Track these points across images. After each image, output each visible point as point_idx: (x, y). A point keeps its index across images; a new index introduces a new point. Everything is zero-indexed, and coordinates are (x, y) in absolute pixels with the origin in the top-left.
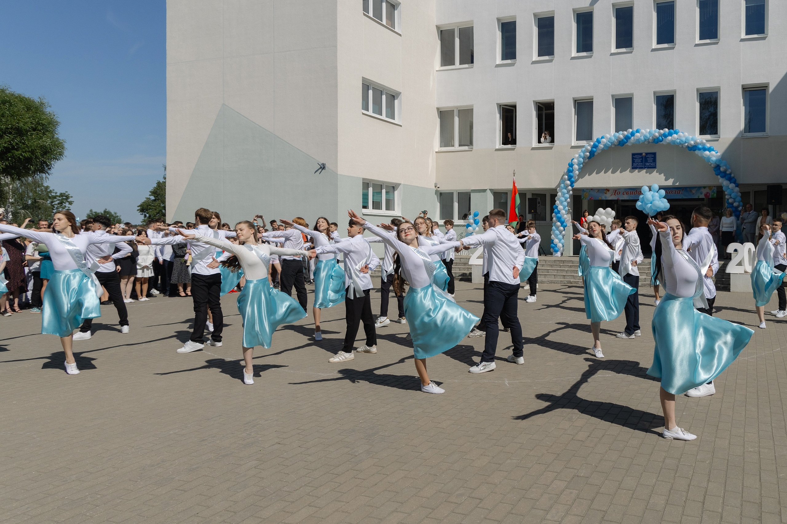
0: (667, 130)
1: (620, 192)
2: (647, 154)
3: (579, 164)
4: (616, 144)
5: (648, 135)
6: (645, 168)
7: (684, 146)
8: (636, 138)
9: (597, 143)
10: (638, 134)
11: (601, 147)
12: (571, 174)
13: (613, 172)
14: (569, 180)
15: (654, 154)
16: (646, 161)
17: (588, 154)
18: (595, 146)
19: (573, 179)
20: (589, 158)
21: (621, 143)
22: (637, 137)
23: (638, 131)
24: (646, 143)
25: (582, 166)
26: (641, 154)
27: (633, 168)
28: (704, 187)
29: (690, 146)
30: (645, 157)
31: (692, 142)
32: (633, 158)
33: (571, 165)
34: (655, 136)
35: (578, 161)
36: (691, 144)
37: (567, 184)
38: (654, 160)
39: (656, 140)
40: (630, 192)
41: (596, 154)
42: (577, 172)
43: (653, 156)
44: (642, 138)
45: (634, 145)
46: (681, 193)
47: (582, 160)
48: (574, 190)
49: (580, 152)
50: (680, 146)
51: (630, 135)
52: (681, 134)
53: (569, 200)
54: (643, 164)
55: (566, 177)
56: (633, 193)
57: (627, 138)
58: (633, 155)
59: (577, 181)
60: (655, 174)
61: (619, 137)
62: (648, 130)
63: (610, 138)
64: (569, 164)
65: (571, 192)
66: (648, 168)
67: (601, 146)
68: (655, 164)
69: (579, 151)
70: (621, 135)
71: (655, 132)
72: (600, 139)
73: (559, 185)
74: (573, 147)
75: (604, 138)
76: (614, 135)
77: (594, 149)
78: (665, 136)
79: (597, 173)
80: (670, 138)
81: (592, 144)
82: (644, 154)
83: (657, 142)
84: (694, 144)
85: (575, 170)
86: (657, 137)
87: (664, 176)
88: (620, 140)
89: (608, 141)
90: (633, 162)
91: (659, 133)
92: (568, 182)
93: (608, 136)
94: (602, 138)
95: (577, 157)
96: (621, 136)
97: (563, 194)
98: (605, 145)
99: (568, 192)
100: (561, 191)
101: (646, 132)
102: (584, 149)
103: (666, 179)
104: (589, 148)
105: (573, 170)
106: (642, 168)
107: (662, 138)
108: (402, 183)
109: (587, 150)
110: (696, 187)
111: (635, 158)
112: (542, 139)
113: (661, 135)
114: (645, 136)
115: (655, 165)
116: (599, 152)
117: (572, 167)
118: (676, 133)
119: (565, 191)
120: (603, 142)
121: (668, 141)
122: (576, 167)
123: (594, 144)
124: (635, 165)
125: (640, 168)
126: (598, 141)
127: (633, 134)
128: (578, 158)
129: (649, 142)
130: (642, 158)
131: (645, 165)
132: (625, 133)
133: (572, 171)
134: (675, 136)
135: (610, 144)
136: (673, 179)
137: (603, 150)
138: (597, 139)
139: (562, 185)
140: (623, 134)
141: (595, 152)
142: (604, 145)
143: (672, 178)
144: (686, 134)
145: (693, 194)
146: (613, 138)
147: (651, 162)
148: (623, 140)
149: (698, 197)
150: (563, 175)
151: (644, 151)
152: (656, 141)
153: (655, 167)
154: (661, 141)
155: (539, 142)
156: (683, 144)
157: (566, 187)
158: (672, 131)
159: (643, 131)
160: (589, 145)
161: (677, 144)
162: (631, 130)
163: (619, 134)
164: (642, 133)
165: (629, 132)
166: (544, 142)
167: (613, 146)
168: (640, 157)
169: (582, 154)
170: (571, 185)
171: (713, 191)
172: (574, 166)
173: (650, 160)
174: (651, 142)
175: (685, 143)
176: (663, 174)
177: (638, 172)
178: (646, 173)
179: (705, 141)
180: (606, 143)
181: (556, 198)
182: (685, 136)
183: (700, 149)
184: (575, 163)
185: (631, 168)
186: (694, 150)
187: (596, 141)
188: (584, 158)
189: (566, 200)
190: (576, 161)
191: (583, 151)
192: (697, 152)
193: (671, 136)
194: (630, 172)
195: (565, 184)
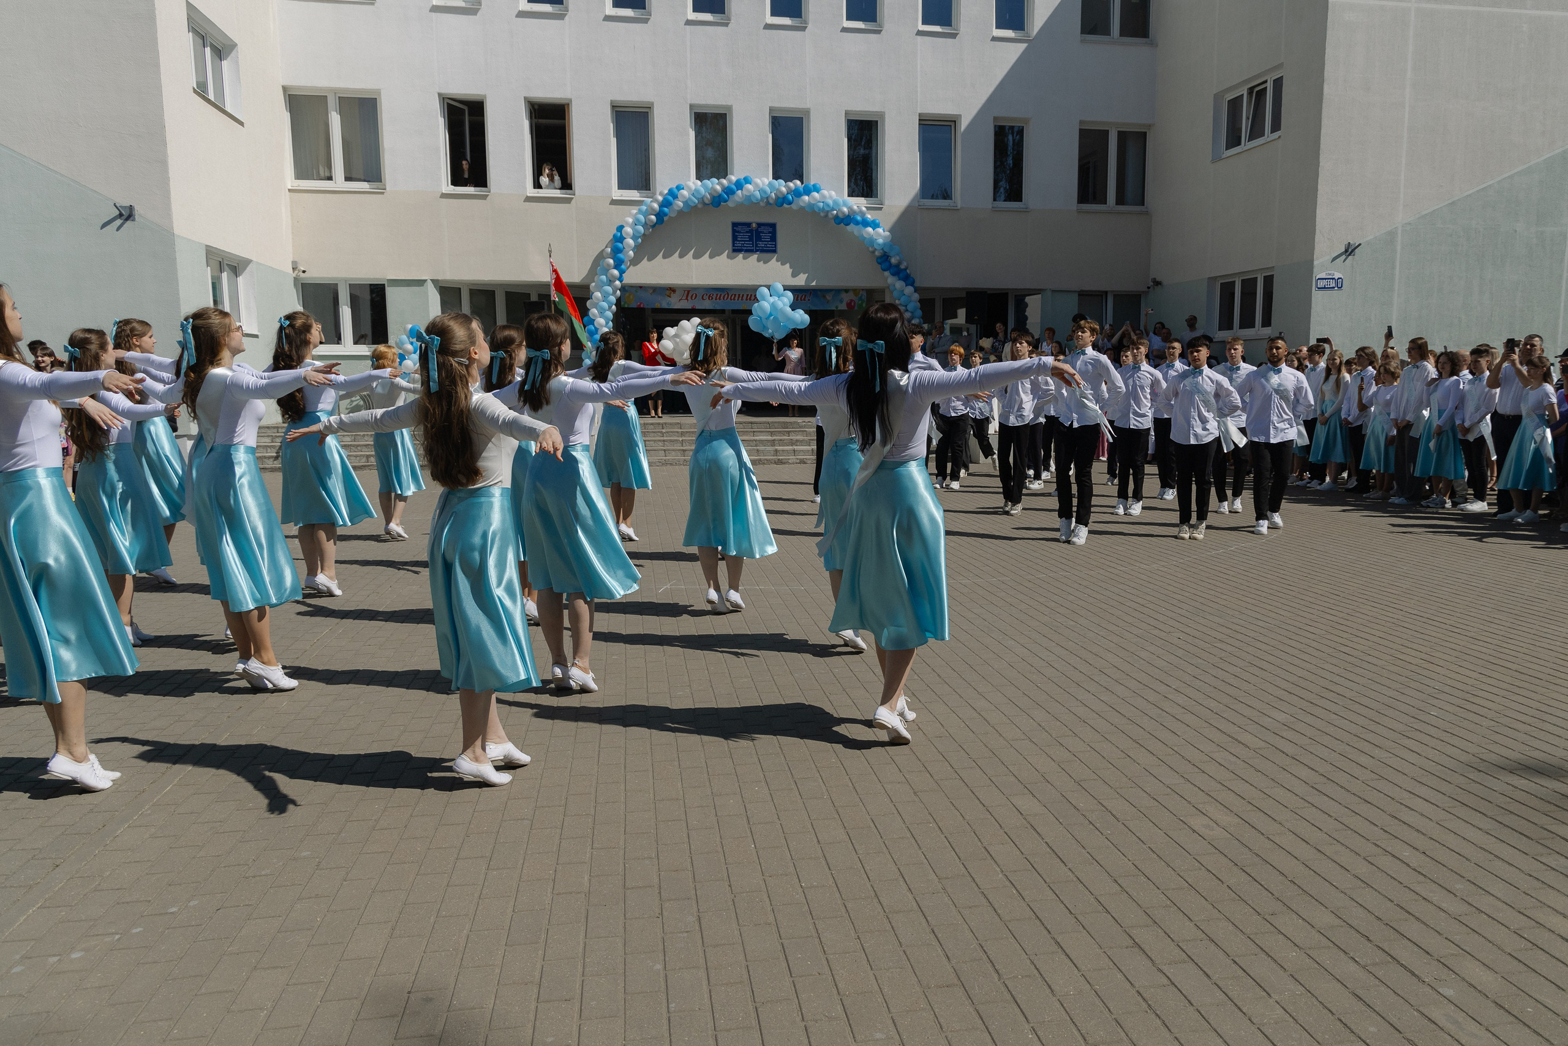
0: (797, 183)
1: (696, 295)
2: (759, 225)
3: (634, 238)
4: (707, 202)
5: (768, 190)
6: (757, 251)
7: (830, 216)
8: (745, 192)
9: (670, 198)
10: (749, 187)
11: (679, 207)
12: (621, 256)
13: (697, 256)
14: (616, 267)
15: (773, 226)
16: (759, 238)
17: (653, 217)
18: (665, 203)
19: (623, 267)
20: (654, 226)
21: (717, 201)
22: (748, 191)
23: (747, 180)
24: (762, 203)
25: (640, 240)
26: (749, 225)
27: (734, 251)
28: (847, 291)
29: (840, 215)
30: (757, 230)
31: (845, 210)
32: (734, 231)
33: (619, 238)
34: (781, 192)
35: (634, 230)
36: (843, 213)
37: (613, 276)
38: (773, 238)
39: (780, 201)
40: (715, 295)
41: (666, 218)
42: (631, 253)
43: (771, 230)
44: (757, 195)
45: (740, 206)
47: (641, 228)
48: (623, 289)
49: (636, 214)
51: (734, 187)
52: (825, 192)
53: (614, 307)
54: (753, 244)
55: (609, 260)
56: (722, 297)
57: (729, 191)
58: (734, 225)
59: (628, 268)
60: (774, 263)
61: (713, 190)
63: (697, 190)
64: (613, 237)
65: (618, 292)
66: (763, 251)
67: (680, 204)
68: (775, 245)
69: (633, 210)
70: (715, 185)
71: (772, 184)
72: (675, 190)
73: (593, 277)
74: (614, 202)
75: (683, 189)
76: (699, 186)
77: (666, 209)
78: (797, 194)
79: (664, 257)
80: (806, 198)
81: (660, 198)
82: (754, 225)
83: (782, 205)
84: (848, 212)
85: (627, 249)
86: (784, 195)
87: (790, 268)
88: (715, 195)
89: (693, 195)
90: (734, 238)
91: (777, 186)
92: (615, 272)
93: (688, 186)
94: (679, 188)
95: (631, 221)
96: (718, 188)
97: (605, 297)
98: (685, 203)
99: (614, 293)
100: (600, 289)
101: (763, 184)
102: (644, 208)
103: (795, 274)
104: (656, 206)
105: (623, 248)
106: (751, 251)
107: (793, 197)
108: (254, 259)
109: (651, 211)
110: (831, 290)
111: (739, 232)
112: (544, 180)
113: (790, 191)
114: (762, 191)
115: (775, 247)
116: (673, 215)
117: (621, 243)
118: (815, 189)
119: (609, 289)
120: (683, 196)
121: (801, 204)
122: (630, 242)
123: (665, 199)
124: (738, 244)
125: (747, 251)
126: (672, 194)
127: (739, 185)
128: (632, 226)
129: (768, 203)
130: (751, 231)
131: (756, 246)
132: (724, 181)
133: (620, 251)
134: (814, 194)
135: (697, 201)
136: (807, 275)
137: (681, 212)
138: (670, 191)
139: (601, 277)
140: (720, 184)
141: (666, 215)
142: (683, 202)
143: (804, 273)
144: (833, 193)
145: (828, 302)
146: (699, 191)
147: (768, 241)
148: (720, 196)
149: (837, 307)
150: (603, 258)
151: (754, 219)
152: (782, 201)
153: (774, 251)
154: (790, 203)
155: (537, 185)
156: (831, 212)
157: (610, 282)
158: (806, 184)
159: (758, 181)
160: (656, 201)
161: (822, 210)
162: (733, 178)
163: (710, 183)
164: (756, 185)
165: (730, 181)
166: (548, 187)
167: (700, 206)
168: (748, 229)
169: (642, 218)
170: (620, 278)
171: (861, 299)
172: (626, 240)
173: (766, 237)
174: (771, 204)
175: (833, 209)
176: (788, 265)
177: (744, 258)
178: (759, 260)
179: (864, 209)
180: (689, 199)
181: (588, 303)
182: (831, 197)
183: (857, 223)
184: (627, 234)
185: (731, 250)
186: (847, 224)
187: (667, 194)
188: (645, 225)
189: (610, 307)
190: (628, 230)
191: (640, 211)
192: (851, 228)
193: (808, 195)
194: (728, 257)
195: (608, 275)
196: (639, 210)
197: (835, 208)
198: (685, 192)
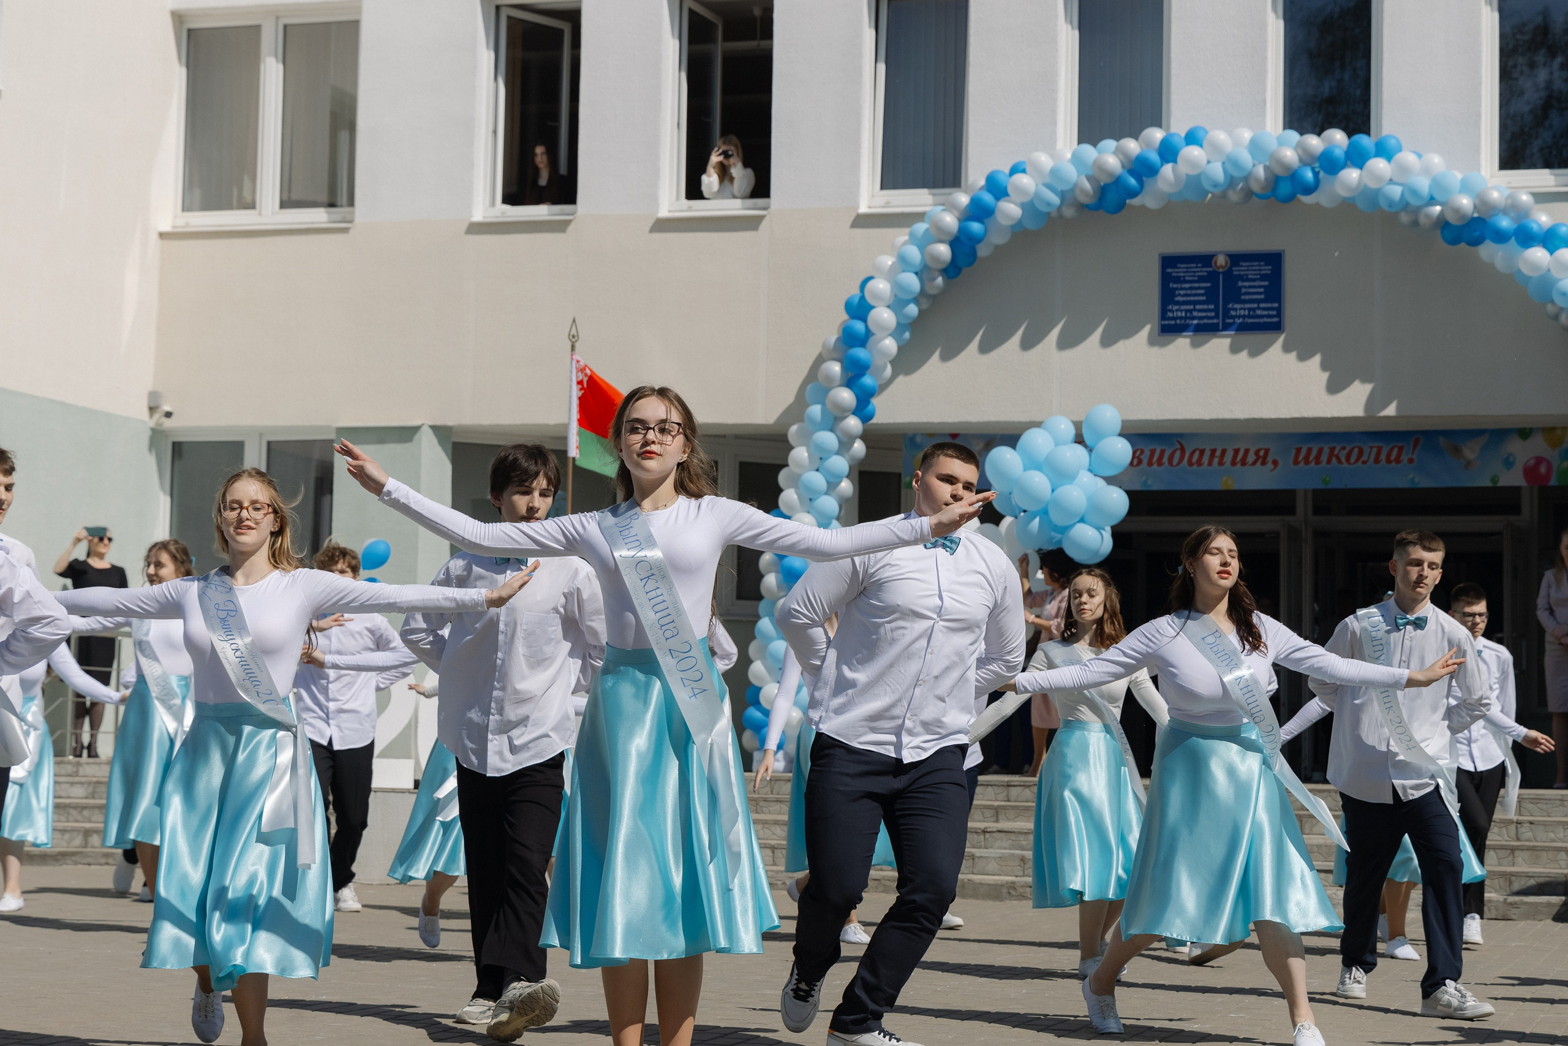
0: (1338, 137)
2: (1236, 259)
3: (897, 304)
4: (1083, 201)
5: (1246, 162)
6: (1226, 327)
7: (1422, 220)
8: (1183, 172)
9: (988, 198)
10: (1195, 153)
12: (860, 352)
13: (1067, 342)
14: (850, 382)
15: (1274, 260)
16: (1234, 295)
17: (943, 250)
18: (979, 211)
19: (868, 380)
20: (952, 270)
21: (1111, 201)
22: (1192, 164)
23: (1192, 138)
24: (1234, 196)
25: (913, 310)
26: (1206, 259)
27: (1165, 328)
29: (1454, 218)
30: (1228, 273)
31: (1468, 202)
32: (1166, 280)
33: (859, 309)
34: (1282, 161)
35: (897, 286)
36: (1457, 211)
37: (838, 404)
38: (1274, 291)
39: (1284, 189)
40: (1147, 453)
41: (983, 251)
42: (890, 345)
43: (1267, 269)
44: (1217, 171)
45: (1172, 209)
46: (1404, 457)
47: (912, 281)
48: (869, 435)
49: (905, 243)
50: (1404, 218)
51: (1154, 158)
52: (1407, 157)
53: (846, 486)
54: (1216, 310)
55: (836, 368)
56: (1165, 460)
57: (1141, 171)
58: (1168, 262)
59: (884, 387)
60: (1276, 356)
61: (1099, 166)
62: (1247, 135)
64: (848, 306)
65: (859, 447)
66: (1243, 328)
67: (1010, 210)
68: (1280, 308)
69: (901, 236)
70: (1109, 158)
71: (1281, 142)
72: (1002, 179)
73: (796, 411)
74: (863, 221)
75: (1024, 171)
76: (1076, 159)
77: (976, 227)
78: (1329, 164)
79: (985, 349)
80: (1352, 175)
81: (964, 201)
82: (1221, 260)
83: (1290, 198)
84: (1475, 207)
85: (878, 334)
86: (1287, 167)
87: (1324, 367)
88: (1105, 182)
89: (1048, 185)
90: (1167, 297)
91: (1300, 147)
92: (846, 396)
93: (1045, 160)
94: (1015, 170)
95: (889, 266)
96: (1113, 165)
97: (820, 459)
98: (1031, 210)
99: (845, 445)
100: (806, 438)
101: (1237, 145)
102: (921, 227)
103: (1334, 387)
104: (950, 221)
105: (869, 333)
106: (1212, 328)
107: (1316, 174)
109: (938, 233)
110: (1480, 432)
111: (1178, 280)
112: (710, 180)
113: (1307, 158)
114: (1231, 165)
115: (1280, 313)
116: (999, 241)
117: (864, 320)
118: (1384, 151)
119: (828, 439)
120: (1021, 190)
121: (1343, 193)
122: (883, 316)
123: (975, 202)
124: (1176, 311)
125: (1201, 328)
126: (997, 188)
127: (1168, 155)
128: (891, 275)
129: (1249, 194)
130: (1213, 277)
131: (1226, 315)
132: (1132, 146)
133: (863, 340)
134: (1379, 165)
135: (1055, 203)
136: (1368, 388)
137: (1020, 233)
138: (991, 179)
139: (815, 410)
140: (1118, 152)
141: (979, 240)
142: (1023, 206)
143: (1364, 380)
144: (1436, 160)
145: (1468, 464)
146: (1072, 173)
147: (1259, 301)
148: (1118, 185)
149: (1494, 480)
150: (820, 361)
151: (1221, 244)
152: (1286, 188)
153: (1276, 327)
154: (1309, 190)
155: (693, 190)
156: (1417, 210)
157: (833, 421)
158: (1362, 139)
159: (1220, 137)
160: (952, 209)
161: (1391, 203)
162: (1157, 135)
163: (1100, 152)
164: (1216, 148)
165: (1148, 144)
166: (716, 194)
167: (1069, 215)
168: (1203, 271)
169: (914, 253)
170: (862, 408)
172: (873, 313)
173: (1253, 288)
174: (1258, 196)
175: (1432, 201)
176: (1317, 359)
177: (1195, 345)
178: (1235, 349)
179: (1525, 198)
180: (1037, 195)
181: (782, 477)
182: (1426, 170)
183: (1501, 237)
184: (878, 297)
185: (1157, 328)
186: (1476, 242)
187: (982, 188)
188: (923, 272)
189: (832, 486)
190: (881, 286)
191: (913, 239)
192: (1488, 251)
193: (1360, 166)
194: (1152, 342)
195: (828, 402)
196: (912, 235)
197: (1437, 196)
198: (1025, 182)
